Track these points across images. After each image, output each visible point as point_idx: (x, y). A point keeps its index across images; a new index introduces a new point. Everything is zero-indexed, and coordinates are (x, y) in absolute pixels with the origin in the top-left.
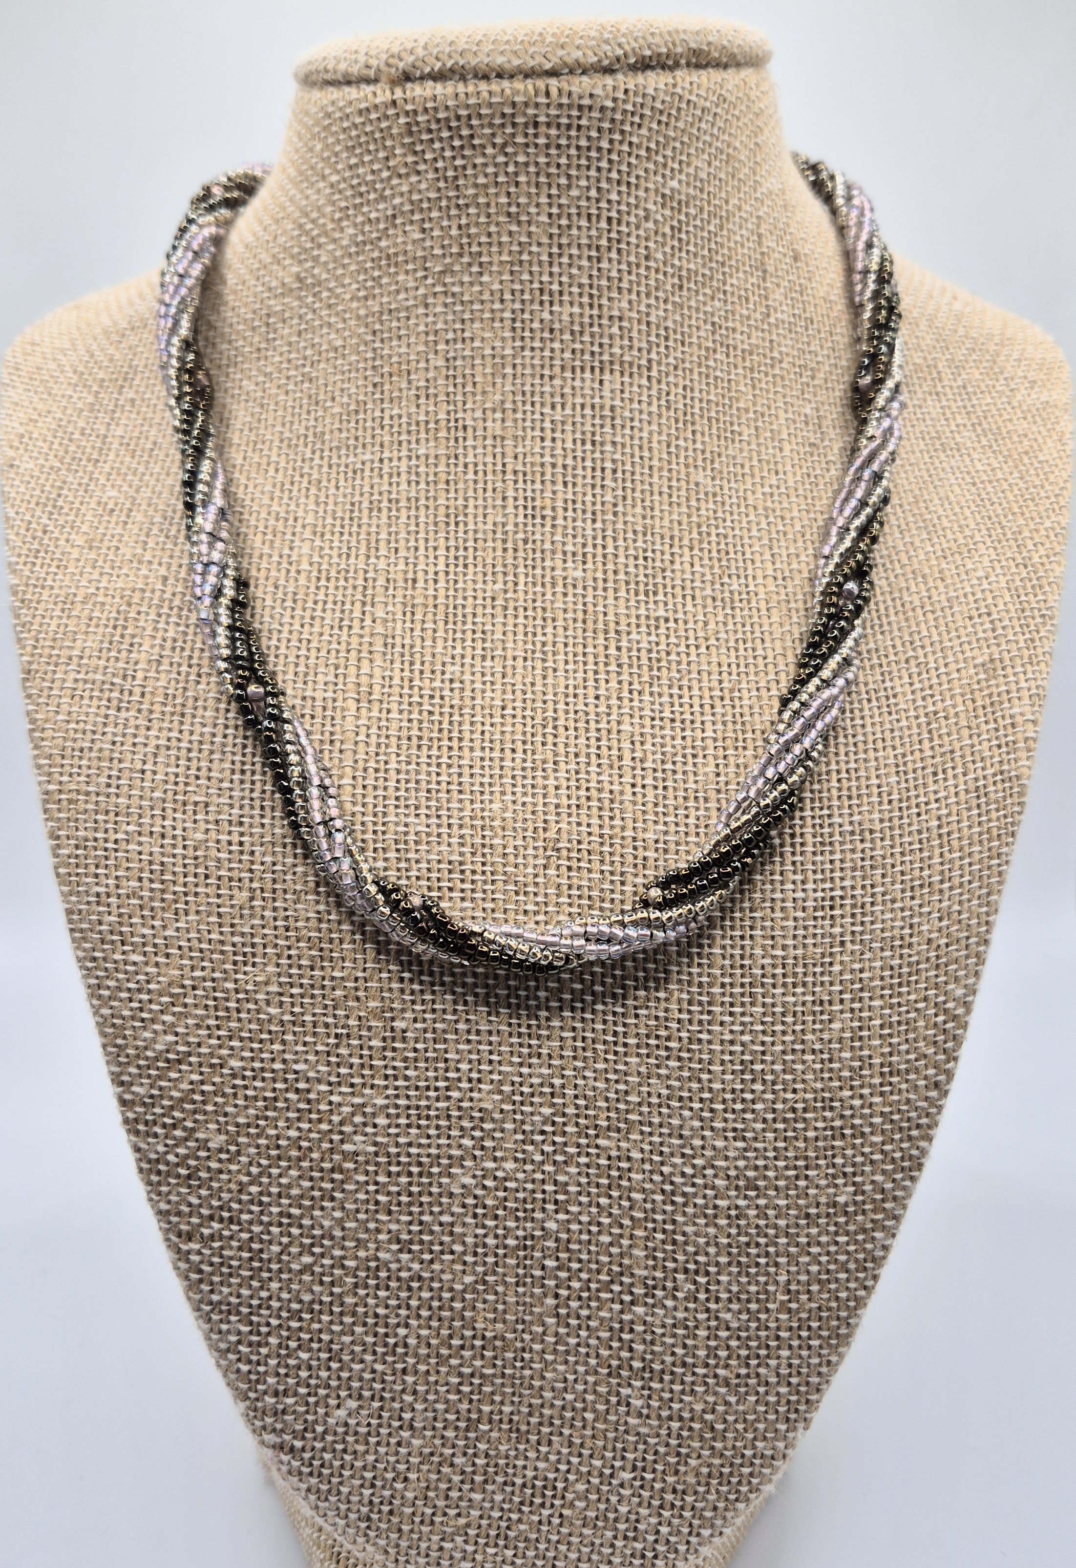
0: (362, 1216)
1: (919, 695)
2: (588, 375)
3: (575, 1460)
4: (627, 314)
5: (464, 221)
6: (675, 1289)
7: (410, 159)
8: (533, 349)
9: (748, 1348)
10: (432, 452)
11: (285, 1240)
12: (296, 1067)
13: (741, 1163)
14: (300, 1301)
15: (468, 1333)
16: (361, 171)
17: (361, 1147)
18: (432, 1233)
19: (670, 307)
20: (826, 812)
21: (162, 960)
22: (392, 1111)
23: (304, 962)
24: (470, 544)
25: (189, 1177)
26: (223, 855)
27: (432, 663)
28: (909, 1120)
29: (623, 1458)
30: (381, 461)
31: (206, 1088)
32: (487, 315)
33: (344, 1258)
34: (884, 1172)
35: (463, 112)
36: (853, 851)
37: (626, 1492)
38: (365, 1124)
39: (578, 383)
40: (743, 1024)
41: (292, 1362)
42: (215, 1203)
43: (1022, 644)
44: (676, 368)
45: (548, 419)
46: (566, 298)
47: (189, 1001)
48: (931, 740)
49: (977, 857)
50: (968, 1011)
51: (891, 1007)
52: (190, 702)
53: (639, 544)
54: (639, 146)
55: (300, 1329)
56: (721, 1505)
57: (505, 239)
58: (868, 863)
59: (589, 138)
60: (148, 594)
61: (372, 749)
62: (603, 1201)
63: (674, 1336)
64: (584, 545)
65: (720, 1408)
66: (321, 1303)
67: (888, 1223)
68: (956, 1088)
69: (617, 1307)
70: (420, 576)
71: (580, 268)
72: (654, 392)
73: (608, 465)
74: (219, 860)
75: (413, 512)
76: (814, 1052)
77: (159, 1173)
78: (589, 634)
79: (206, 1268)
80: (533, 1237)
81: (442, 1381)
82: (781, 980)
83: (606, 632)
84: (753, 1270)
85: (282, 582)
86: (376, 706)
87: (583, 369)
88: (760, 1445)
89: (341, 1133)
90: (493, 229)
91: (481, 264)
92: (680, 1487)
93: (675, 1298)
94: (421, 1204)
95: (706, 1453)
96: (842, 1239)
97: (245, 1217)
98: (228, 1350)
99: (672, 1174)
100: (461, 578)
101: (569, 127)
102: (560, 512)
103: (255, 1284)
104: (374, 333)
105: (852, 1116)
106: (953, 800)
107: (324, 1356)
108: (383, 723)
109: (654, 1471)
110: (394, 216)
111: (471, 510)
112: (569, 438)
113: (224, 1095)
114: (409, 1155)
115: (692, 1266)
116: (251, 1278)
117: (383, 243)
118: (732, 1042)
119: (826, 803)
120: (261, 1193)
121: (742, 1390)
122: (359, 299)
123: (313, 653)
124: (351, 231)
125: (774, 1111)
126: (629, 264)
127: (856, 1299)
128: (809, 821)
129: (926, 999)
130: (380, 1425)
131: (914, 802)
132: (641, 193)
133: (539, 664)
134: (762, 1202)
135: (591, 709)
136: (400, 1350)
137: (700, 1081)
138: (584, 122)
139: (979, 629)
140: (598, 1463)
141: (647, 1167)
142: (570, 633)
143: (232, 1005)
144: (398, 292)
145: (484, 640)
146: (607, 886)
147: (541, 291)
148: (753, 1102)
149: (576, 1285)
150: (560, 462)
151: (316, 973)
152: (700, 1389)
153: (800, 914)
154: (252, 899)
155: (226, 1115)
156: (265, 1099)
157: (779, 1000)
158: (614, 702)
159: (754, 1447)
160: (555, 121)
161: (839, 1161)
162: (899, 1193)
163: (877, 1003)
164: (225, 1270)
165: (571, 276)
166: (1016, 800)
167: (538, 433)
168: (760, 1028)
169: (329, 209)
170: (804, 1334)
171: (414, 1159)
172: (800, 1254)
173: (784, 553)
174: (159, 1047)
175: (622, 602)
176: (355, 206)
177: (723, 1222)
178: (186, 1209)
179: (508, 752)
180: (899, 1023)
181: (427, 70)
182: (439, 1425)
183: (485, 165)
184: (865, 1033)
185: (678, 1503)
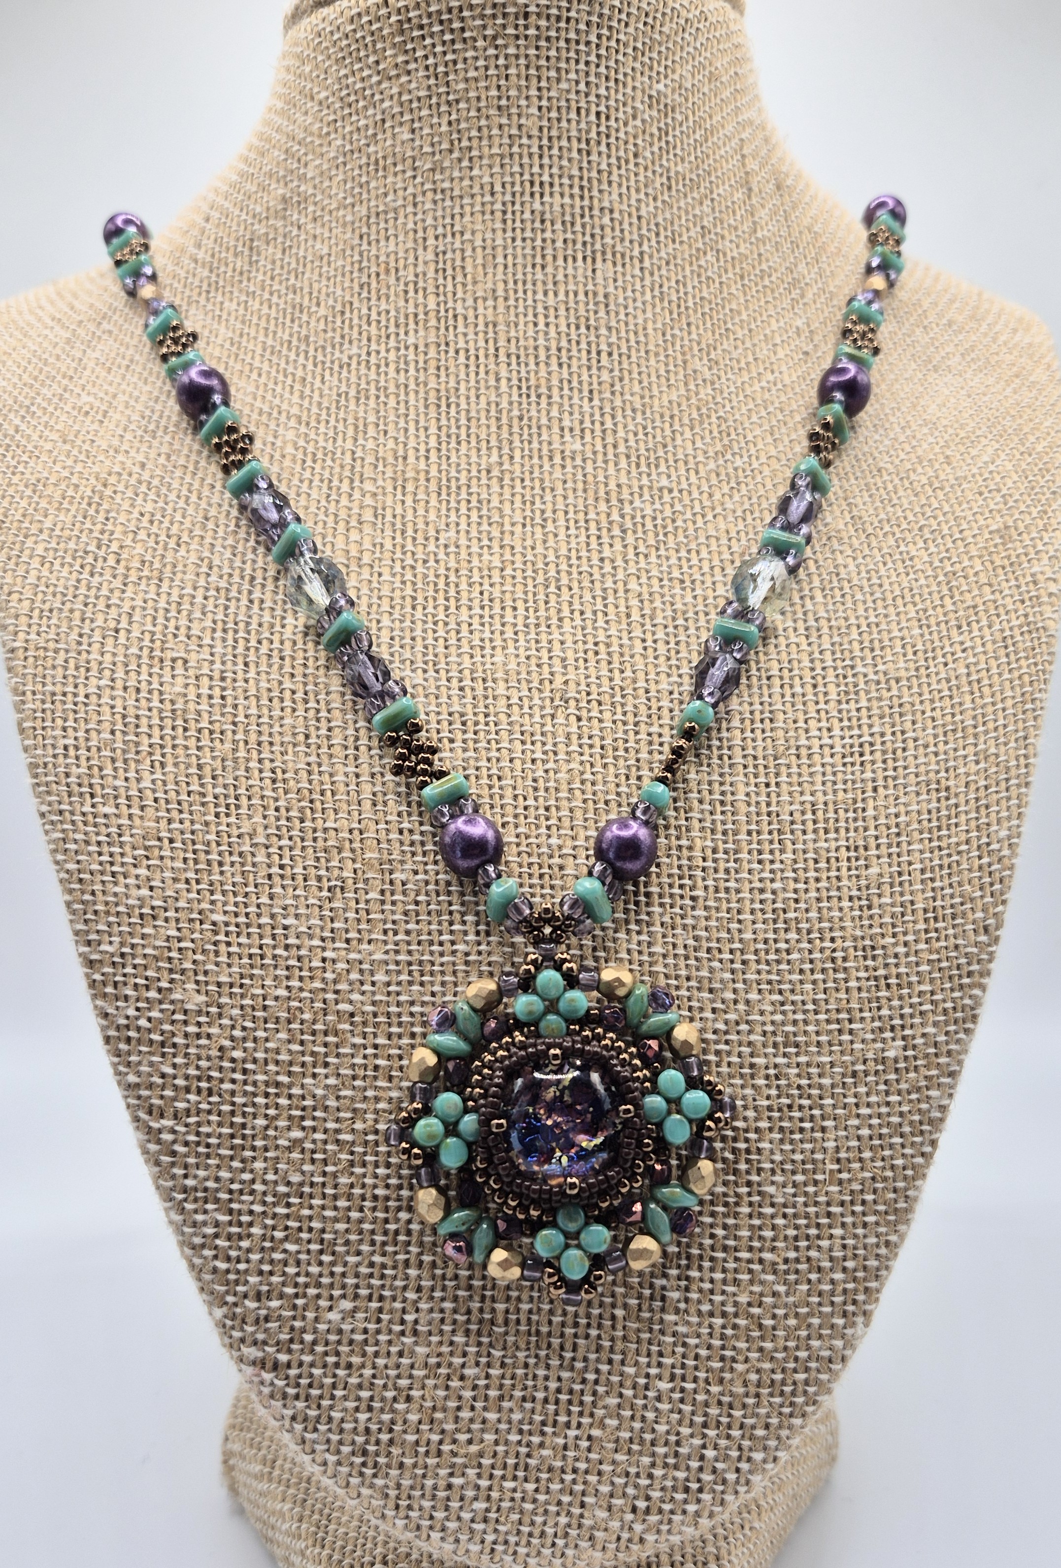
2: (580, 262)
3: (605, 1368)
9: (797, 1227)
13: (778, 1017)
14: (288, 1184)
24: (463, 421)
25: (163, 1044)
29: (660, 1365)
33: (337, 1131)
37: (664, 1407)
41: (277, 1256)
53: (639, 419)
55: (288, 1216)
56: (774, 1421)
65: (768, 1300)
66: (312, 1185)
70: (411, 453)
73: (604, 347)
77: (128, 1040)
78: (590, 501)
79: (181, 1149)
83: (608, 501)
84: (797, 1136)
88: (815, 1343)
92: (726, 1399)
95: (754, 1355)
97: (227, 1086)
102: (555, 392)
103: (236, 1164)
107: (314, 1247)
109: (695, 1380)
111: (463, 390)
112: (563, 322)
116: (232, 1158)
121: (792, 1277)
130: (378, 1332)
133: (538, 530)
135: (595, 570)
140: (631, 1370)
147: (532, 183)
158: (619, 562)
159: (809, 1348)
164: (201, 1149)
167: (530, 318)
178: (160, 1081)
179: (509, 611)
185: (724, 1420)
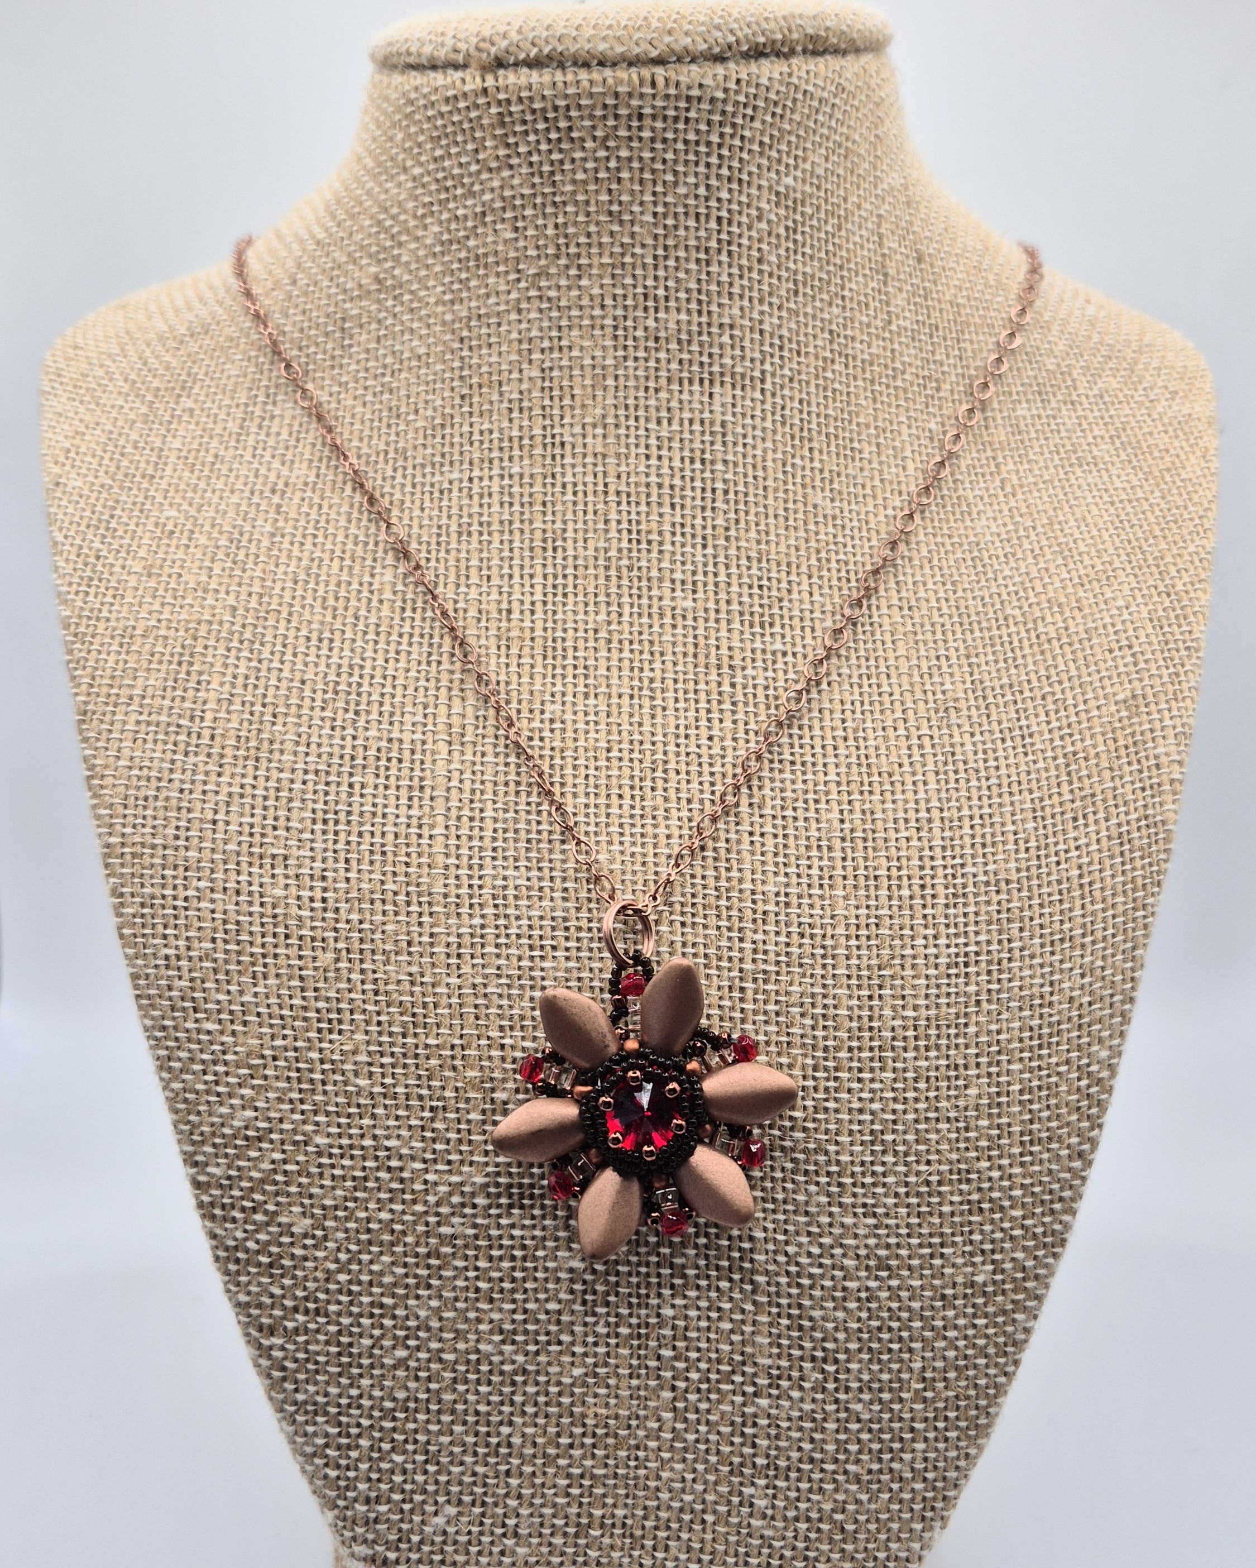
0: (460, 1305)
1: (1056, 734)
4: (739, 321)
5: (561, 220)
6: (802, 1379)
7: (502, 152)
8: (636, 359)
10: (527, 472)
11: (377, 1332)
12: (388, 1143)
15: (578, 1430)
16: (447, 163)
17: (459, 1230)
18: (537, 1321)
19: (784, 314)
20: (958, 861)
21: (239, 1028)
22: (492, 1190)
23: (395, 1029)
26: (306, 913)
27: (530, 702)
28: (1051, 1192)
30: (471, 480)
31: (289, 1167)
32: (586, 322)
34: (1025, 1249)
35: (561, 103)
36: (988, 903)
38: (463, 1205)
39: (685, 396)
40: (872, 1091)
42: (300, 1293)
43: (1166, 679)
44: (791, 380)
45: (653, 435)
46: (672, 304)
47: (269, 1072)
48: (1070, 783)
49: (1120, 908)
50: (1113, 1074)
51: (1031, 1070)
52: (266, 745)
54: (751, 141)
57: (606, 239)
58: (1004, 915)
59: (697, 132)
60: (215, 627)
61: (466, 795)
62: (724, 1285)
63: (801, 1429)
64: (694, 573)
67: (1029, 1304)
68: (1101, 1157)
69: (739, 1399)
71: (687, 271)
72: (768, 406)
74: (300, 918)
75: (506, 537)
76: (948, 1120)
80: (647, 1325)
81: (549, 1484)
82: (912, 1043)
85: (362, 612)
86: (469, 749)
87: (691, 381)
89: (438, 1214)
90: (593, 228)
91: (579, 267)
93: (801, 1388)
94: (526, 1291)
96: (981, 1322)
98: (314, 1455)
99: (798, 1254)
100: (560, 608)
101: (676, 119)
104: (462, 340)
105: (991, 1189)
106: (1094, 847)
108: (478, 767)
110: (484, 214)
113: (309, 1175)
114: (512, 1237)
115: (819, 1354)
117: (471, 243)
118: (861, 1111)
119: (958, 850)
120: (350, 1282)
122: (444, 303)
123: (399, 691)
124: (436, 229)
125: (907, 1184)
126: (741, 267)
127: (996, 1386)
128: (940, 872)
129: (1068, 1062)
131: (1052, 849)
132: (754, 191)
134: (894, 1283)
136: (503, 1450)
137: (826, 1153)
138: (692, 114)
139: (1120, 662)
141: (771, 1247)
142: (679, 668)
143: (317, 1076)
144: (488, 296)
145: (586, 676)
146: (724, 943)
148: (884, 1175)
149: (694, 1376)
150: (667, 482)
151: (410, 1040)
152: (829, 1487)
153: (932, 972)
154: (337, 960)
155: (311, 1196)
156: (354, 1179)
157: (910, 1064)
160: (660, 113)
161: (976, 1237)
162: (1041, 1271)
163: (1016, 1067)
165: (678, 280)
166: (1162, 846)
168: (891, 1095)
169: (411, 204)
170: (941, 1425)
171: (517, 1243)
172: (935, 1339)
173: (910, 580)
174: (236, 1123)
175: (736, 635)
176: (440, 202)
177: (853, 1305)
180: (1040, 1088)
181: (522, 56)
182: (547, 1531)
183: (585, 160)
184: (1004, 1099)
